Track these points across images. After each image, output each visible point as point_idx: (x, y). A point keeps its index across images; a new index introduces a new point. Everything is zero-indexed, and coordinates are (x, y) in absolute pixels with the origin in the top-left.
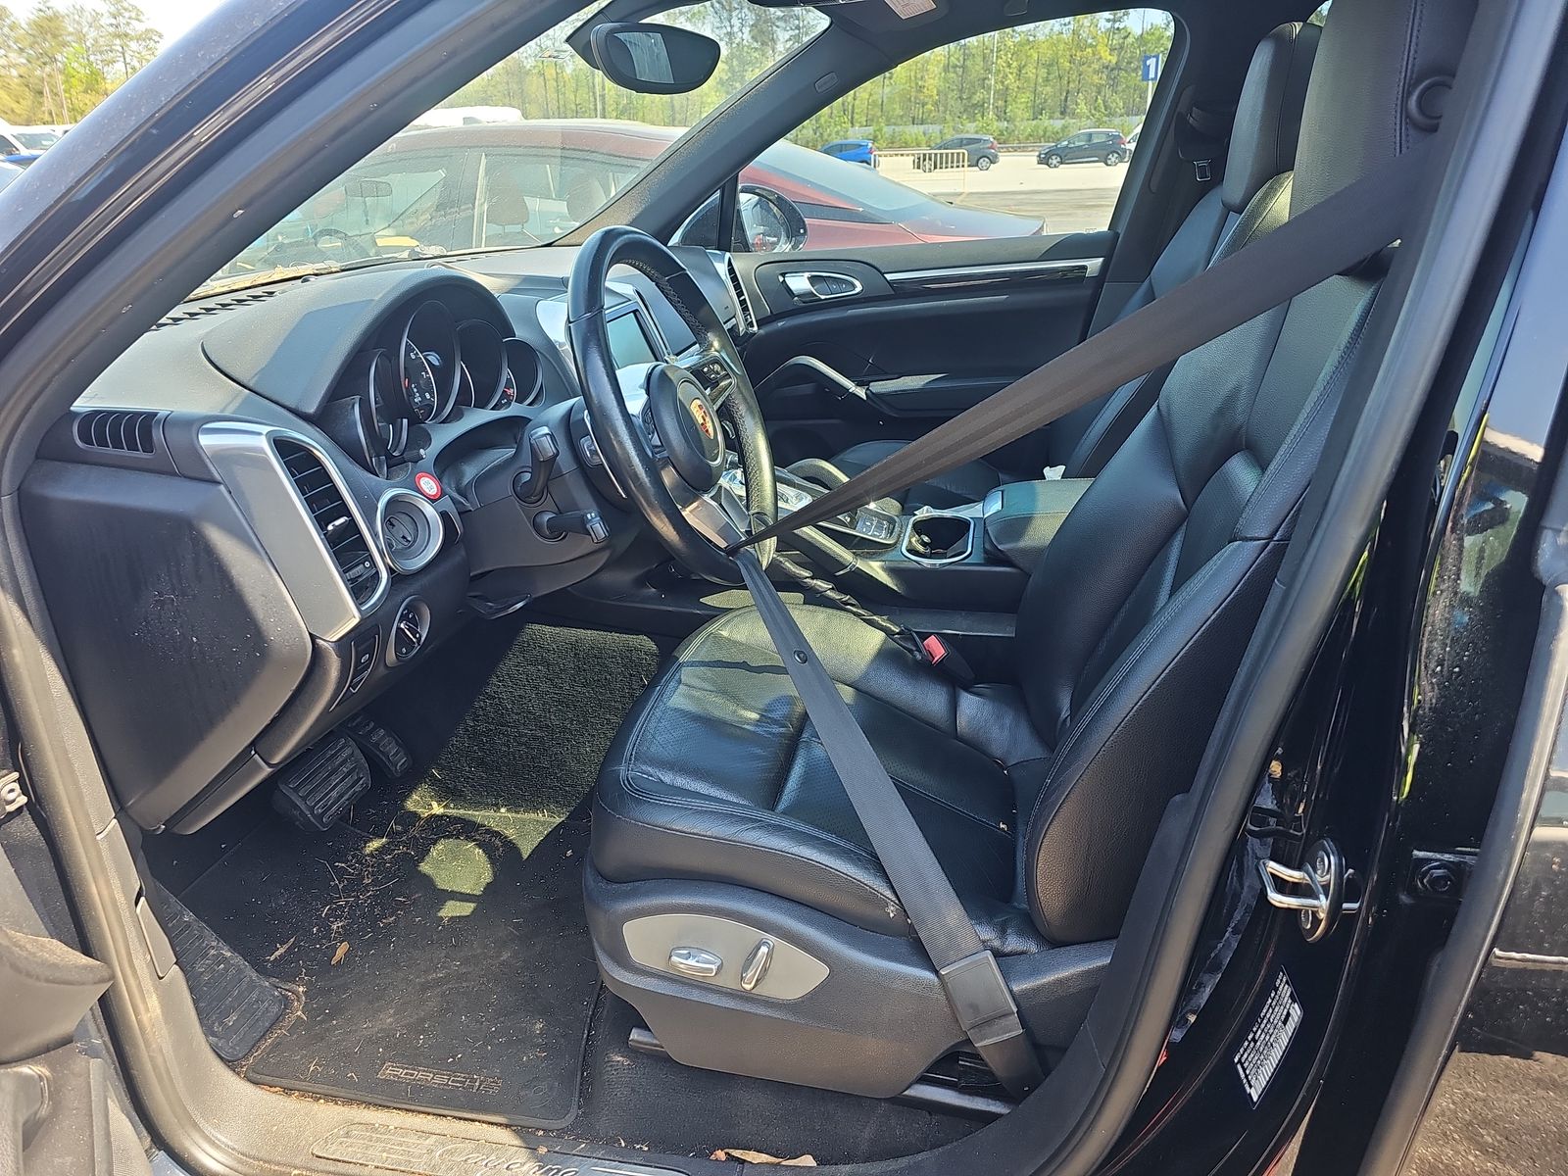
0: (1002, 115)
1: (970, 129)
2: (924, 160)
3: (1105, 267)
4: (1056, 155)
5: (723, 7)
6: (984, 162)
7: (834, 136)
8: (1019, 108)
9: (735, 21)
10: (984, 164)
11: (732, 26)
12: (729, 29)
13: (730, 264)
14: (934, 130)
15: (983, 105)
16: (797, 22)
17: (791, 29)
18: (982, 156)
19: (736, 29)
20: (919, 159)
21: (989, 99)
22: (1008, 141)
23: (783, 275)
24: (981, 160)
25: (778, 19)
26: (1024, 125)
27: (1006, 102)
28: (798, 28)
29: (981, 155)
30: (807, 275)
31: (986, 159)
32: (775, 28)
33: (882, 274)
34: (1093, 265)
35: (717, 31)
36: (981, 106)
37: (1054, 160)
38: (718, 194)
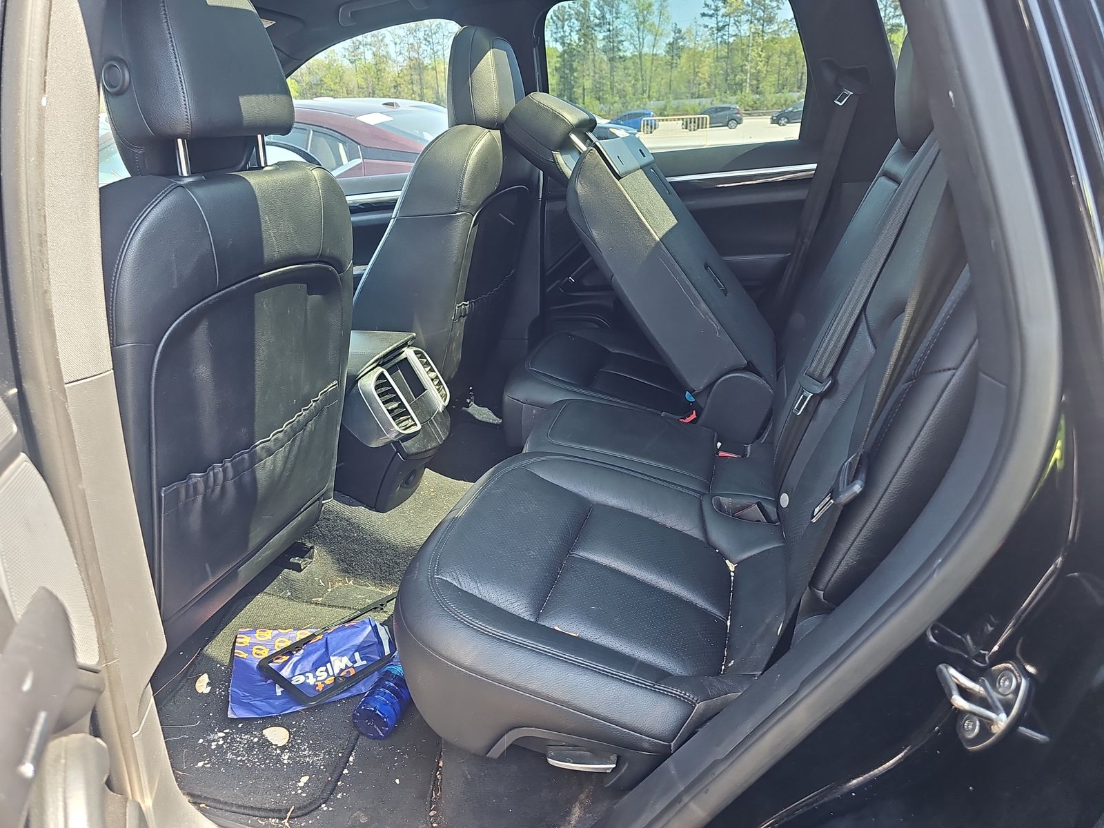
0: (756, 90)
2: (691, 123)
5: (558, 18)
6: (732, 123)
7: (636, 107)
8: (768, 85)
9: (566, 28)
10: (732, 124)
11: (564, 32)
12: (562, 33)
14: (701, 102)
15: (741, 84)
16: (608, 26)
17: (604, 31)
18: (731, 120)
19: (567, 34)
20: (687, 122)
21: (746, 79)
24: (730, 122)
25: (596, 25)
27: (758, 81)
28: (609, 30)
29: (731, 118)
31: (734, 122)
32: (593, 31)
35: (555, 36)
37: (783, 121)
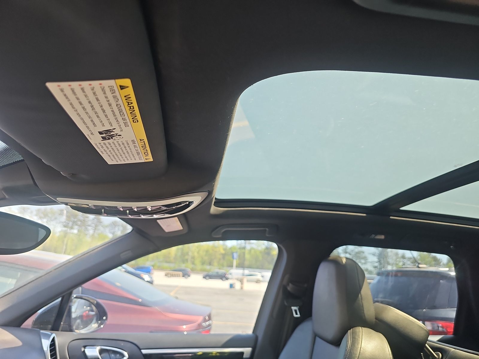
0: (193, 263)
1: (183, 266)
3: (253, 353)
4: (208, 276)
8: (198, 262)
13: (53, 340)
14: (172, 265)
18: (186, 275)
20: (167, 273)
22: (194, 271)
23: (85, 347)
26: (199, 267)
30: (98, 348)
33: (140, 349)
34: (247, 351)
36: (187, 260)
37: (207, 278)
38: (60, 299)
